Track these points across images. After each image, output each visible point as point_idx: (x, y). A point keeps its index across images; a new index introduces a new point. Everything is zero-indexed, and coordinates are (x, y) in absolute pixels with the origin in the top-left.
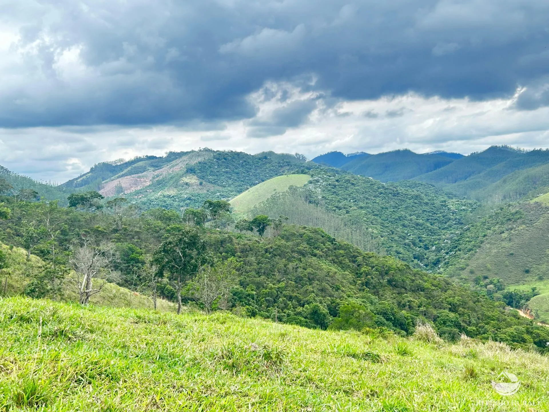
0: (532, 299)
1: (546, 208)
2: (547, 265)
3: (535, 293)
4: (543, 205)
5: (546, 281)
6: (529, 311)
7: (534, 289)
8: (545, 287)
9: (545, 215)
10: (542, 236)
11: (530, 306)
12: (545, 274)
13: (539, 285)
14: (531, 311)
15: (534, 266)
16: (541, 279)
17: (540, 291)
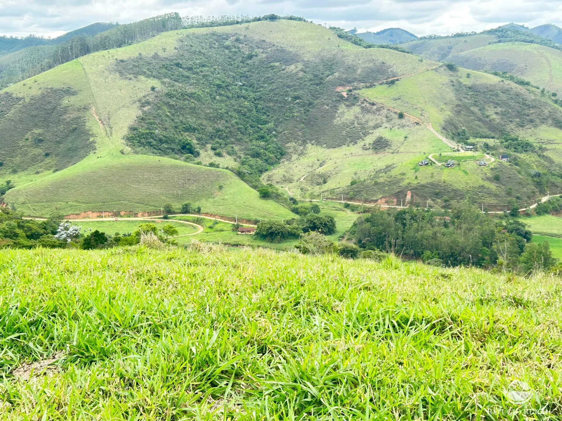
0: (7, 192)
1: (17, 98)
2: (20, 158)
3: (9, 186)
4: (14, 96)
5: (20, 174)
6: (5, 205)
7: (8, 182)
8: (20, 180)
9: (17, 106)
10: (14, 128)
11: (5, 199)
12: (19, 166)
13: (13, 178)
14: (7, 205)
15: (8, 159)
16: (15, 172)
17: (15, 184)
